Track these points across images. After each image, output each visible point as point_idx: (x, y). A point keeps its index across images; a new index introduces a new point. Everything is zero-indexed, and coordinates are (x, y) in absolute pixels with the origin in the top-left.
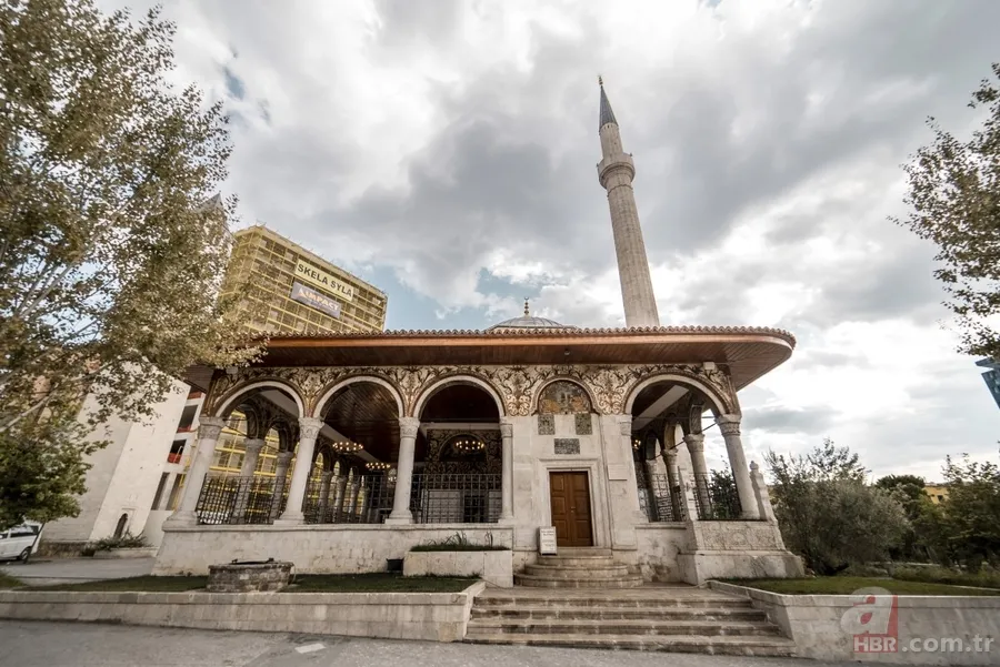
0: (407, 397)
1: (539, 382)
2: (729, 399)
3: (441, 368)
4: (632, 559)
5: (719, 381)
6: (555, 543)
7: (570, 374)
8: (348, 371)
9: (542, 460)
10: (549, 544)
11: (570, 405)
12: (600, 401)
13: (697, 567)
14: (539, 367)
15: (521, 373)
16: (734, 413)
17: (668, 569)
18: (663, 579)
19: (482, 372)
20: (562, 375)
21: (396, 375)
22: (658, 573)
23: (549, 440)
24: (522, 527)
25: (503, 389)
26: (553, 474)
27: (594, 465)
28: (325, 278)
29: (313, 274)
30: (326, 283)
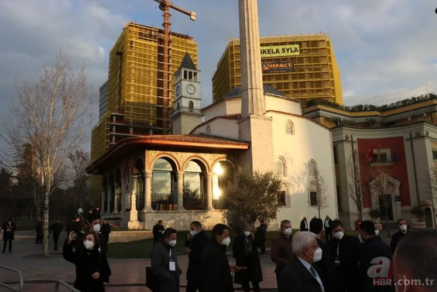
28: (277, 49)
29: (268, 52)
30: (279, 52)
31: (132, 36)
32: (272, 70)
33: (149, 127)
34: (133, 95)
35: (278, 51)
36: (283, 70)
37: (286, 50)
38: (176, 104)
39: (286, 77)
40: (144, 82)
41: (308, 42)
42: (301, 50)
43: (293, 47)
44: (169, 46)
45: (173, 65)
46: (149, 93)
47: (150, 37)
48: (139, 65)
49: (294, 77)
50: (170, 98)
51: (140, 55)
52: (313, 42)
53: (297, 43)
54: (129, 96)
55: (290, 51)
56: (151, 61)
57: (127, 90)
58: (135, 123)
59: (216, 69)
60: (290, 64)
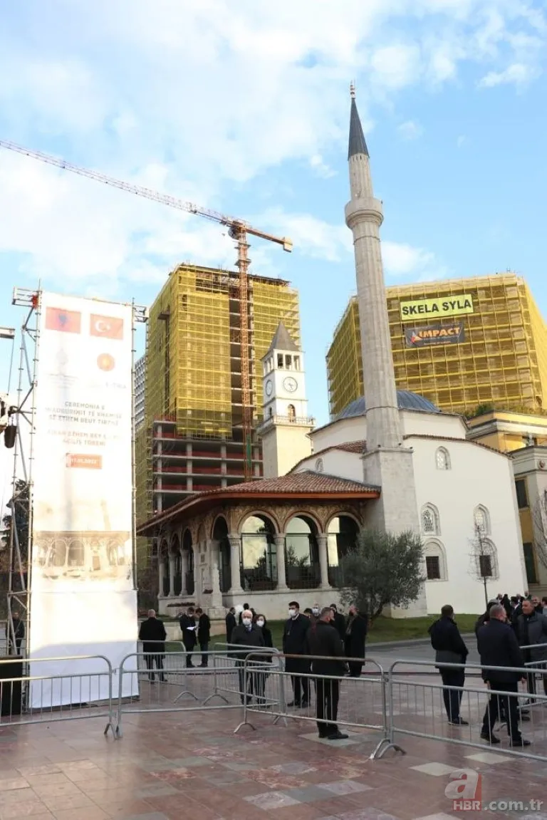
28: (434, 305)
29: (419, 309)
30: (437, 310)
31: (185, 287)
32: (429, 342)
33: (219, 442)
34: (191, 389)
35: (435, 308)
36: (446, 340)
37: (449, 305)
38: (266, 410)
39: (452, 352)
40: (209, 365)
41: (487, 289)
42: (475, 304)
43: (461, 299)
44: (248, 299)
45: (257, 332)
46: (217, 384)
47: (215, 287)
48: (198, 335)
49: (467, 350)
50: (254, 389)
51: (199, 318)
52: (495, 288)
53: (468, 291)
54: (183, 391)
55: (456, 306)
56: (219, 327)
57: (180, 380)
58: (194, 435)
59: (331, 340)
60: (457, 330)
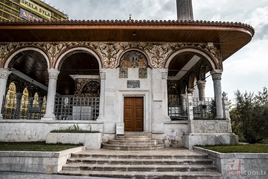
0: (52, 58)
1: (121, 51)
2: (218, 62)
3: (70, 43)
4: (161, 137)
5: (214, 52)
6: (123, 130)
7: (137, 47)
8: (21, 45)
9: (120, 91)
10: (120, 130)
11: (137, 63)
12: (152, 62)
13: (189, 140)
14: (121, 43)
15: (112, 46)
16: (219, 69)
17: (178, 142)
18: (175, 146)
19: (91, 45)
20: (133, 48)
21: (46, 47)
22: (172, 143)
23: (125, 81)
24: (108, 123)
25: (102, 54)
26: (126, 98)
27: (147, 94)
28: (36, 7)
29: (30, 5)
30: (37, 10)
37: (42, 11)
41: (57, 14)
42: (52, 17)
43: (47, 12)
55: (44, 13)
